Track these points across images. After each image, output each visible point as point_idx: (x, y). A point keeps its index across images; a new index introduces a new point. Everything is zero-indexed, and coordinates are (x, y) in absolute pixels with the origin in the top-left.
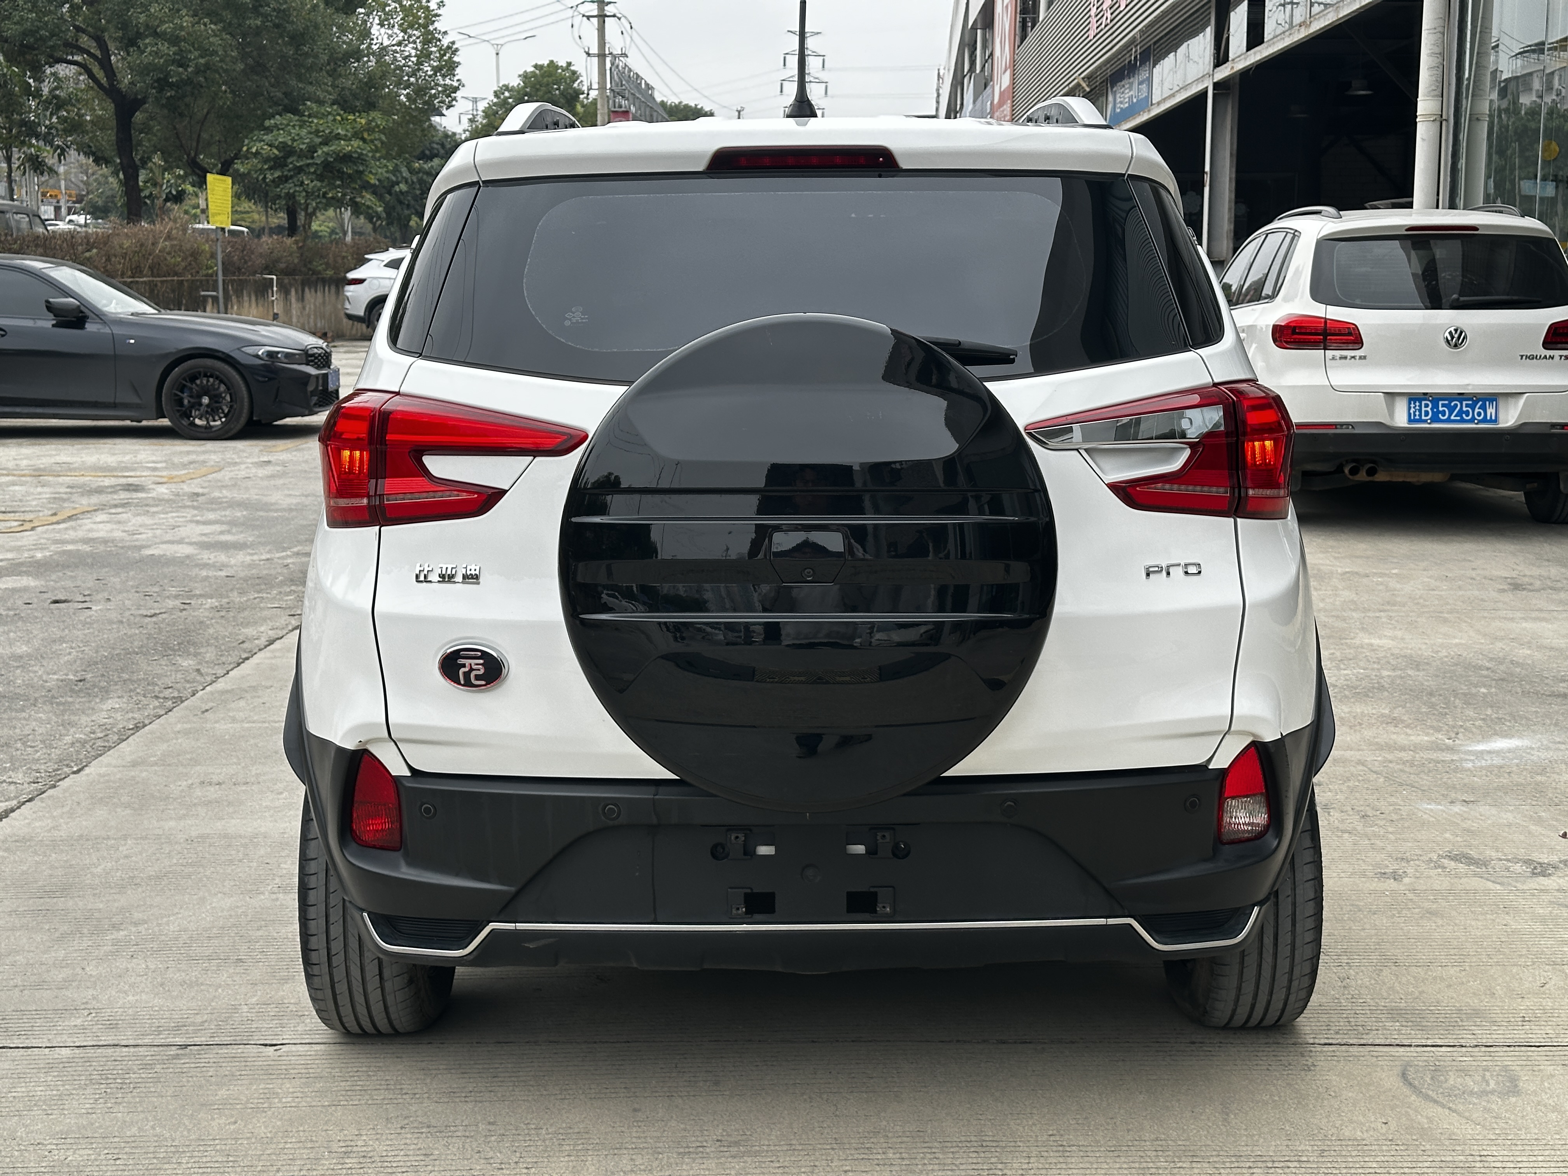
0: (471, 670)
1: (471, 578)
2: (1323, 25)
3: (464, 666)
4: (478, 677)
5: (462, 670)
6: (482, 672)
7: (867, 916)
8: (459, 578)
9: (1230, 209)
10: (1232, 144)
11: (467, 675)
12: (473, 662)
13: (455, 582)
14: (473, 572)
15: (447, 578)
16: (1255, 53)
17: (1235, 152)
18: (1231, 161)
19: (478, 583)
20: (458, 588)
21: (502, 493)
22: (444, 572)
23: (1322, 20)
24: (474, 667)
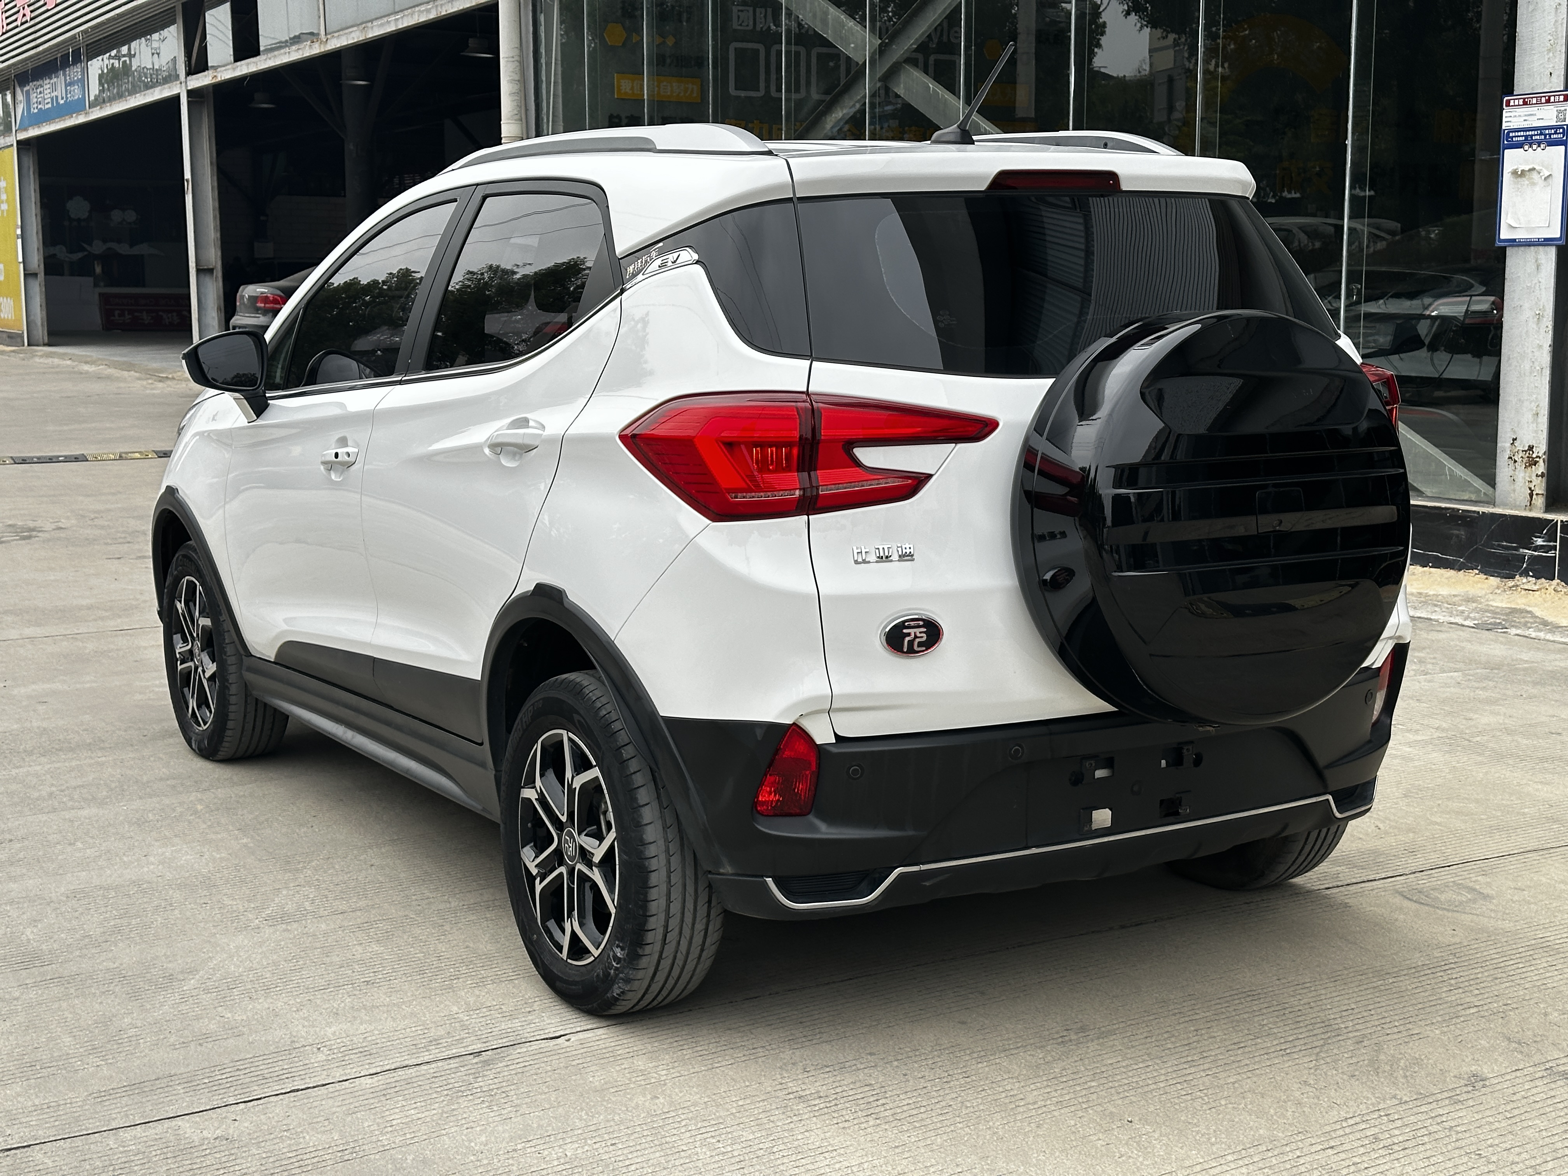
0: (916, 637)
1: (906, 557)
2: (345, 43)
3: (909, 634)
4: (920, 644)
5: (907, 639)
6: (924, 639)
7: (1172, 819)
8: (895, 557)
9: (215, 217)
10: (211, 153)
11: (911, 643)
12: (917, 630)
13: (892, 561)
14: (908, 551)
15: (884, 559)
16: (248, 64)
17: (214, 160)
18: (212, 170)
19: (913, 560)
20: (895, 566)
21: (929, 476)
22: (882, 554)
23: (344, 38)
24: (918, 635)
